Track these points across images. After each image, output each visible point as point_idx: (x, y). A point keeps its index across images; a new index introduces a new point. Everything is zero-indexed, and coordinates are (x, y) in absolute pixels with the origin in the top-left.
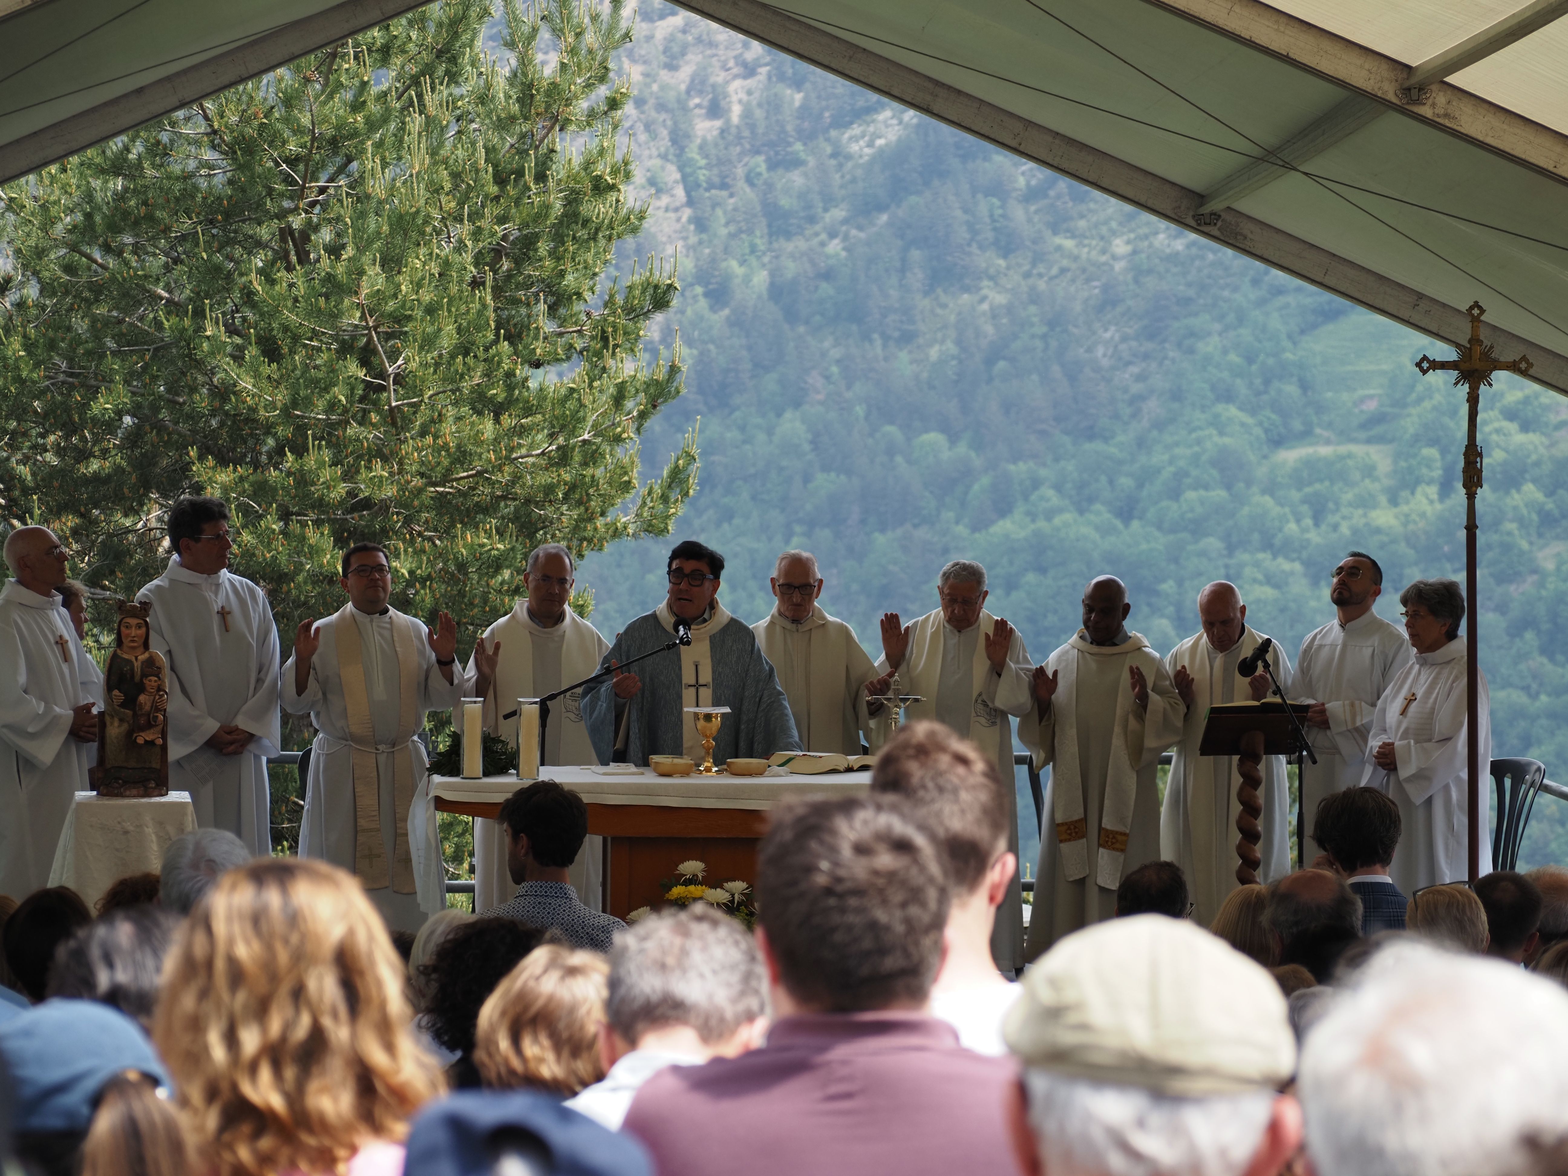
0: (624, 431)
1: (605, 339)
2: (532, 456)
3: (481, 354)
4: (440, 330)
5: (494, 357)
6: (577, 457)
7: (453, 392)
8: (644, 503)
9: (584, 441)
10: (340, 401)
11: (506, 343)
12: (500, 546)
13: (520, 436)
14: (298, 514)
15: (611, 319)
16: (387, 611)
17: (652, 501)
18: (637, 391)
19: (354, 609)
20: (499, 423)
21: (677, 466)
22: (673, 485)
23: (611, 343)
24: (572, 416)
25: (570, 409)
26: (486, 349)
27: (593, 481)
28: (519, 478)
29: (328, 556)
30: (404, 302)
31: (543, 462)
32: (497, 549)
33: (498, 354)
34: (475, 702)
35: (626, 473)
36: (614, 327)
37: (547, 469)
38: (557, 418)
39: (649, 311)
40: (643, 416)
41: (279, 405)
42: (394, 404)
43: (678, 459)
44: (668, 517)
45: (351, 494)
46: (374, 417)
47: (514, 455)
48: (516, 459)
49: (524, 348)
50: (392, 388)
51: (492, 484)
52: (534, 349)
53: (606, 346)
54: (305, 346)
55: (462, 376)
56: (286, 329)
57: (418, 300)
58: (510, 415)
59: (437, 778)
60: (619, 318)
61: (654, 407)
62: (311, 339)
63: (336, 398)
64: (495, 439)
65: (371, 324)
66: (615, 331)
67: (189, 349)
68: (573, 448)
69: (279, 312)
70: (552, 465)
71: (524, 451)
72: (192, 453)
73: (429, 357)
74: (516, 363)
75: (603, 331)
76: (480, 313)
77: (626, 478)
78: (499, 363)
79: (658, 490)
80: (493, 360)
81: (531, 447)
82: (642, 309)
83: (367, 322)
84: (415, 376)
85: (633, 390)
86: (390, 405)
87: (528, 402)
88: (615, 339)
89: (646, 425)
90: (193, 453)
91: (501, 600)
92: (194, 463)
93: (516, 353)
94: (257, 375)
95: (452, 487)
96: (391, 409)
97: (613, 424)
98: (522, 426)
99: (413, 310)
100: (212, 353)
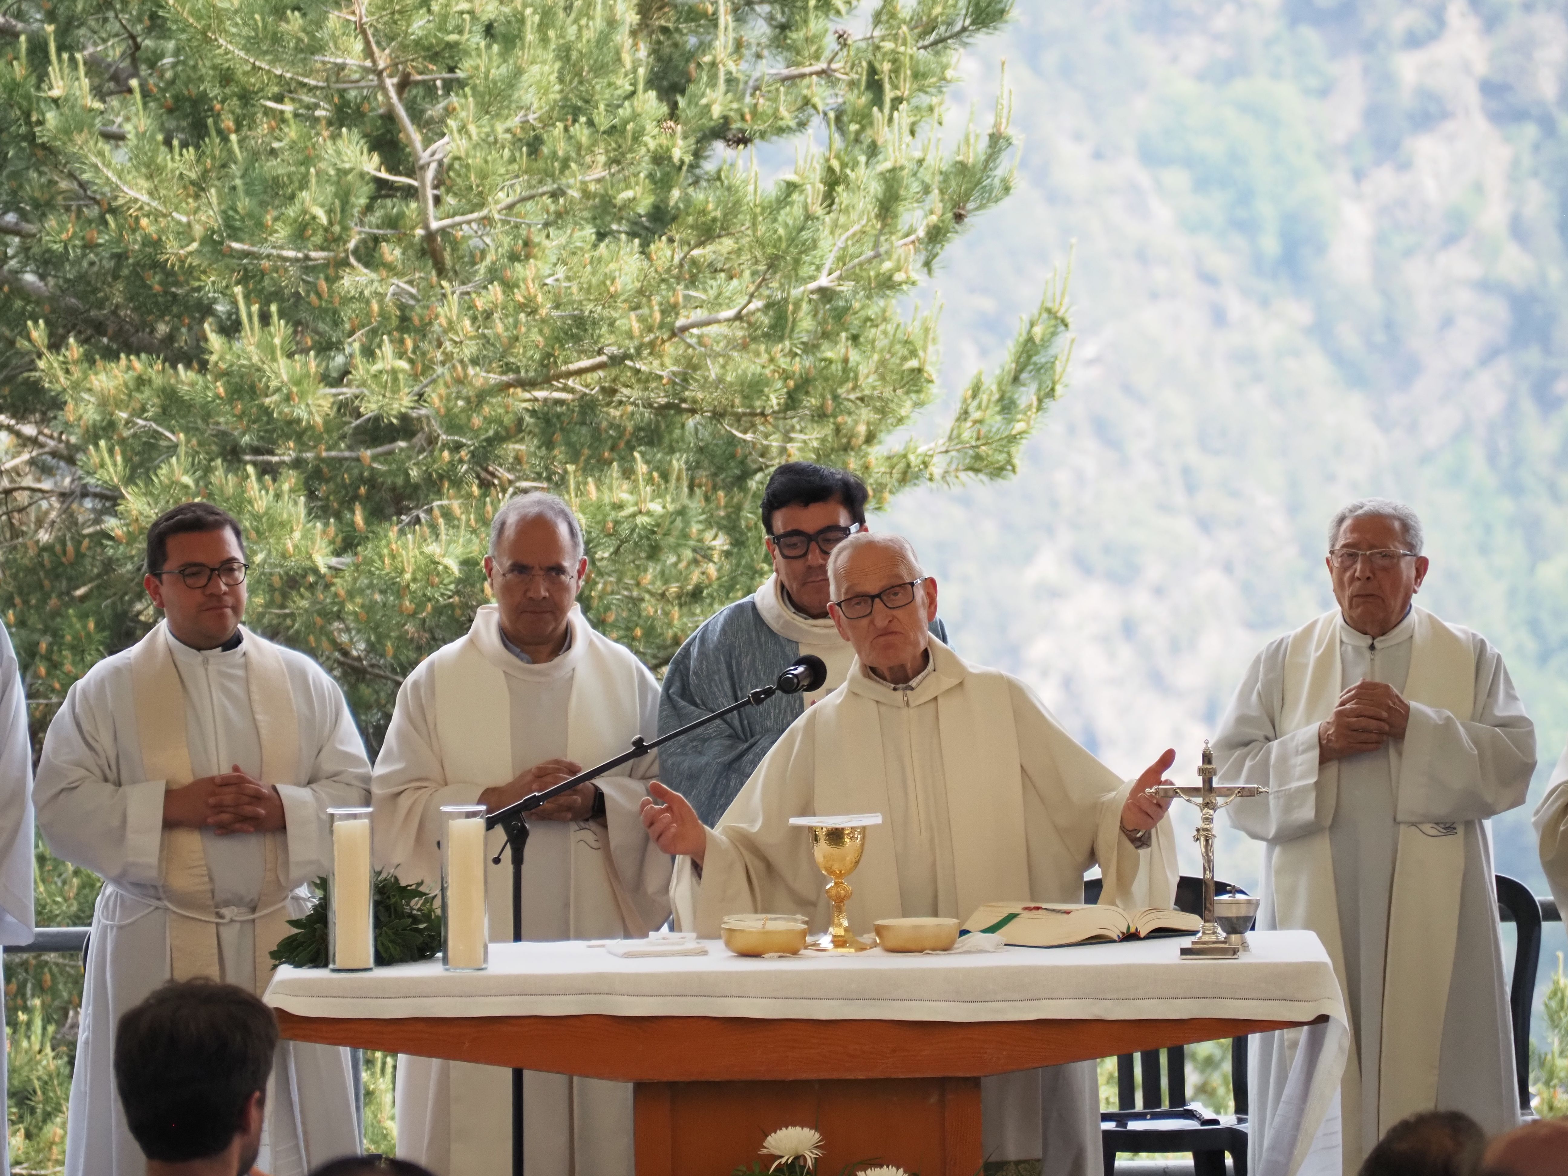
0: (898, 269)
1: (875, 85)
2: (718, 322)
3: (603, 121)
4: (519, 72)
5: (626, 123)
6: (806, 324)
7: (554, 195)
8: (965, 414)
9: (822, 291)
10: (314, 218)
11: (652, 94)
12: (656, 507)
13: (693, 282)
14: (256, 451)
15: (888, 45)
16: (237, 640)
17: (979, 407)
18: (927, 190)
19: (171, 639)
20: (648, 257)
21: (1030, 339)
22: (1024, 376)
23: (889, 94)
24: (792, 240)
25: (786, 225)
26: (612, 108)
27: (845, 370)
28: (695, 368)
29: (297, 535)
30: (445, 18)
31: (739, 332)
32: (649, 513)
33: (635, 116)
34: (355, 816)
35: (913, 353)
36: (894, 61)
37: (744, 347)
38: (762, 244)
39: (964, 29)
40: (936, 235)
41: (198, 231)
42: (435, 225)
43: (1032, 325)
44: (1012, 439)
45: (346, 408)
46: (391, 253)
47: (680, 322)
48: (684, 329)
49: (689, 103)
50: (430, 193)
51: (644, 380)
52: (708, 106)
53: (878, 101)
54: (267, 111)
55: (565, 164)
56: (226, 77)
57: (471, 12)
58: (671, 240)
59: (286, 972)
60: (905, 44)
61: (959, 217)
62: (279, 99)
63: (305, 212)
64: (641, 292)
65: (381, 65)
66: (896, 71)
67: (28, 123)
68: (797, 305)
69: (207, 41)
70: (754, 339)
71: (700, 314)
72: (35, 334)
73: (500, 128)
74: (673, 135)
75: (872, 71)
76: (603, 39)
77: (913, 363)
78: (637, 137)
79: (991, 385)
80: (624, 130)
81: (716, 303)
82: (950, 24)
83: (374, 62)
84: (467, 166)
85: (916, 187)
86: (426, 227)
87: (704, 212)
88: (895, 87)
89: (942, 255)
90: (38, 333)
91: (666, 614)
92: (40, 356)
93: (673, 115)
94: (152, 171)
95: (566, 389)
96: (430, 236)
97: (877, 255)
98: (694, 262)
99: (461, 32)
100: (66, 132)
